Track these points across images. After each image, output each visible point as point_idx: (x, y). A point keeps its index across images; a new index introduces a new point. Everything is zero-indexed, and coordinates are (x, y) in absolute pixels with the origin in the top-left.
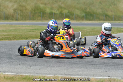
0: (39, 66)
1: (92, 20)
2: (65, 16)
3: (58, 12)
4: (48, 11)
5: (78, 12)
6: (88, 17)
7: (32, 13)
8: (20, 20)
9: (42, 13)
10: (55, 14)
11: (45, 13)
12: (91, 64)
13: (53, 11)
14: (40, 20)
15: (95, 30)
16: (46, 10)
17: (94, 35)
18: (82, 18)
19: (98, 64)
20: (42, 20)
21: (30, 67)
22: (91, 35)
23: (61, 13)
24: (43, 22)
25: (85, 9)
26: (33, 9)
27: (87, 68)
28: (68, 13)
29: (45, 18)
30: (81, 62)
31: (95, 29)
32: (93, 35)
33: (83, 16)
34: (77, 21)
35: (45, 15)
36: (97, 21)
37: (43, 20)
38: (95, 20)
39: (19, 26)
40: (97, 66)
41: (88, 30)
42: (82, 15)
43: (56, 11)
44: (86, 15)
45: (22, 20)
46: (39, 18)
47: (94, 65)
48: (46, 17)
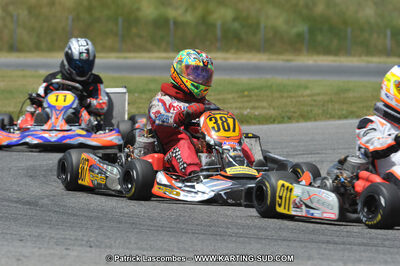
0: (106, 247)
1: (336, 53)
2: (219, 32)
3: (189, 17)
4: (148, 10)
5: (276, 19)
6: (319, 38)
7: (77, 18)
8: (30, 50)
9: (120, 20)
10: (176, 23)
11: (137, 21)
12: (328, 242)
13: (172, 13)
14: (112, 50)
15: (351, 95)
16: (138, 9)
17: (346, 117)
18: (296, 44)
19: (360, 240)
20: (120, 50)
21: (65, 252)
22: (332, 117)
23: (204, 20)
24: (125, 58)
25: (307, 6)
26: (85, 3)
27: (310, 258)
28: (235, 19)
29: (138, 41)
30: (285, 234)
31: (348, 90)
32: (340, 118)
33: (299, 36)
34: (274, 57)
35: (134, 30)
36: (360, 56)
37: (129, 51)
38: (348, 53)
39: (24, 76)
40: (355, 247)
41: (319, 94)
42: (294, 31)
43: (181, 11)
44: (312, 31)
45: (37, 48)
46: (109, 42)
47: (344, 243)
48: (140, 37)
